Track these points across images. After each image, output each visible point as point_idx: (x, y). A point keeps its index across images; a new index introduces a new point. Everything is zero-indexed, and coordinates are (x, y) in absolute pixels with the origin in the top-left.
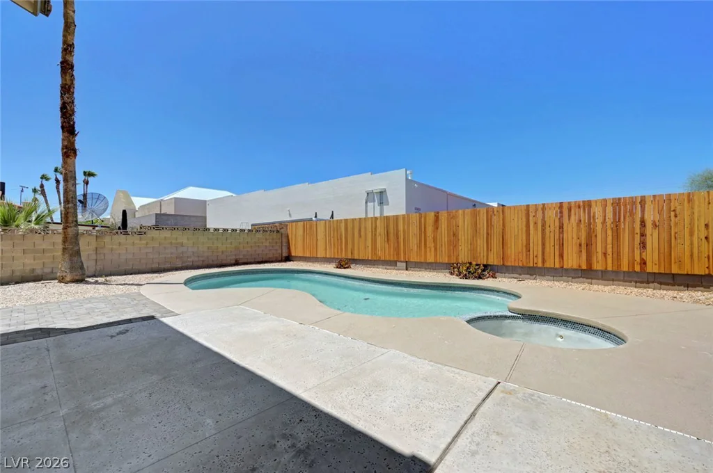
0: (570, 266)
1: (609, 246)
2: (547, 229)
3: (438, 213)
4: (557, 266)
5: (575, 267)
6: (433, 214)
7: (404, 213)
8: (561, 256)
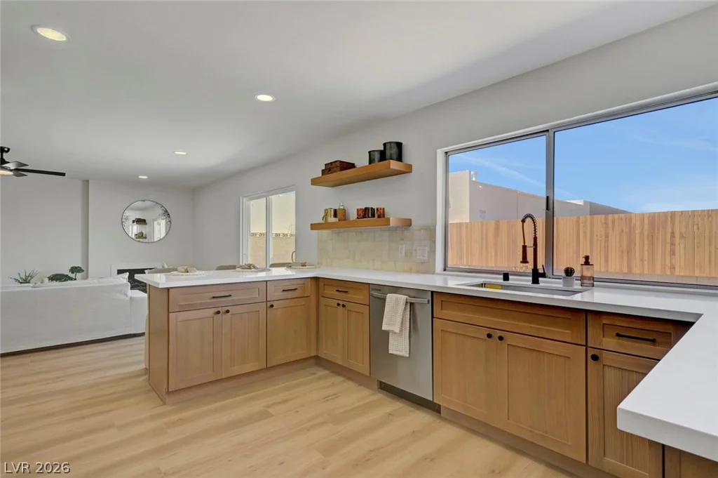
0: (613, 270)
1: (646, 253)
2: (595, 237)
3: (499, 222)
4: (603, 270)
5: (617, 270)
6: (493, 223)
7: (468, 221)
8: (607, 261)
